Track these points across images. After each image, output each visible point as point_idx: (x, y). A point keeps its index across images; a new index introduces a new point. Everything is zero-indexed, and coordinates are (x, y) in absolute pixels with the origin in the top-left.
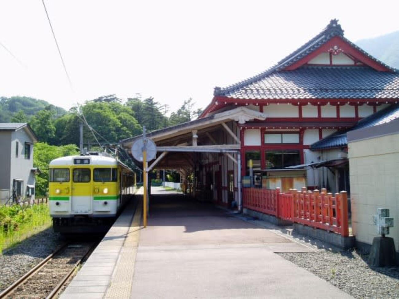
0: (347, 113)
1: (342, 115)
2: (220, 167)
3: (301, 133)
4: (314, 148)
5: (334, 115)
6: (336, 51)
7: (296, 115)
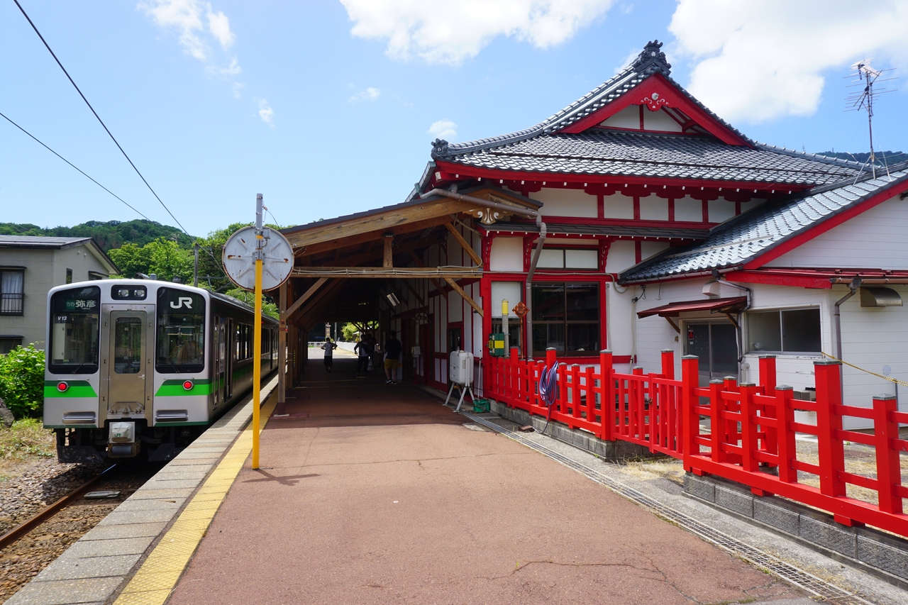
0: (688, 212)
1: (679, 217)
2: (431, 317)
3: (602, 249)
4: (624, 280)
5: (664, 217)
6: (654, 102)
7: (593, 214)
